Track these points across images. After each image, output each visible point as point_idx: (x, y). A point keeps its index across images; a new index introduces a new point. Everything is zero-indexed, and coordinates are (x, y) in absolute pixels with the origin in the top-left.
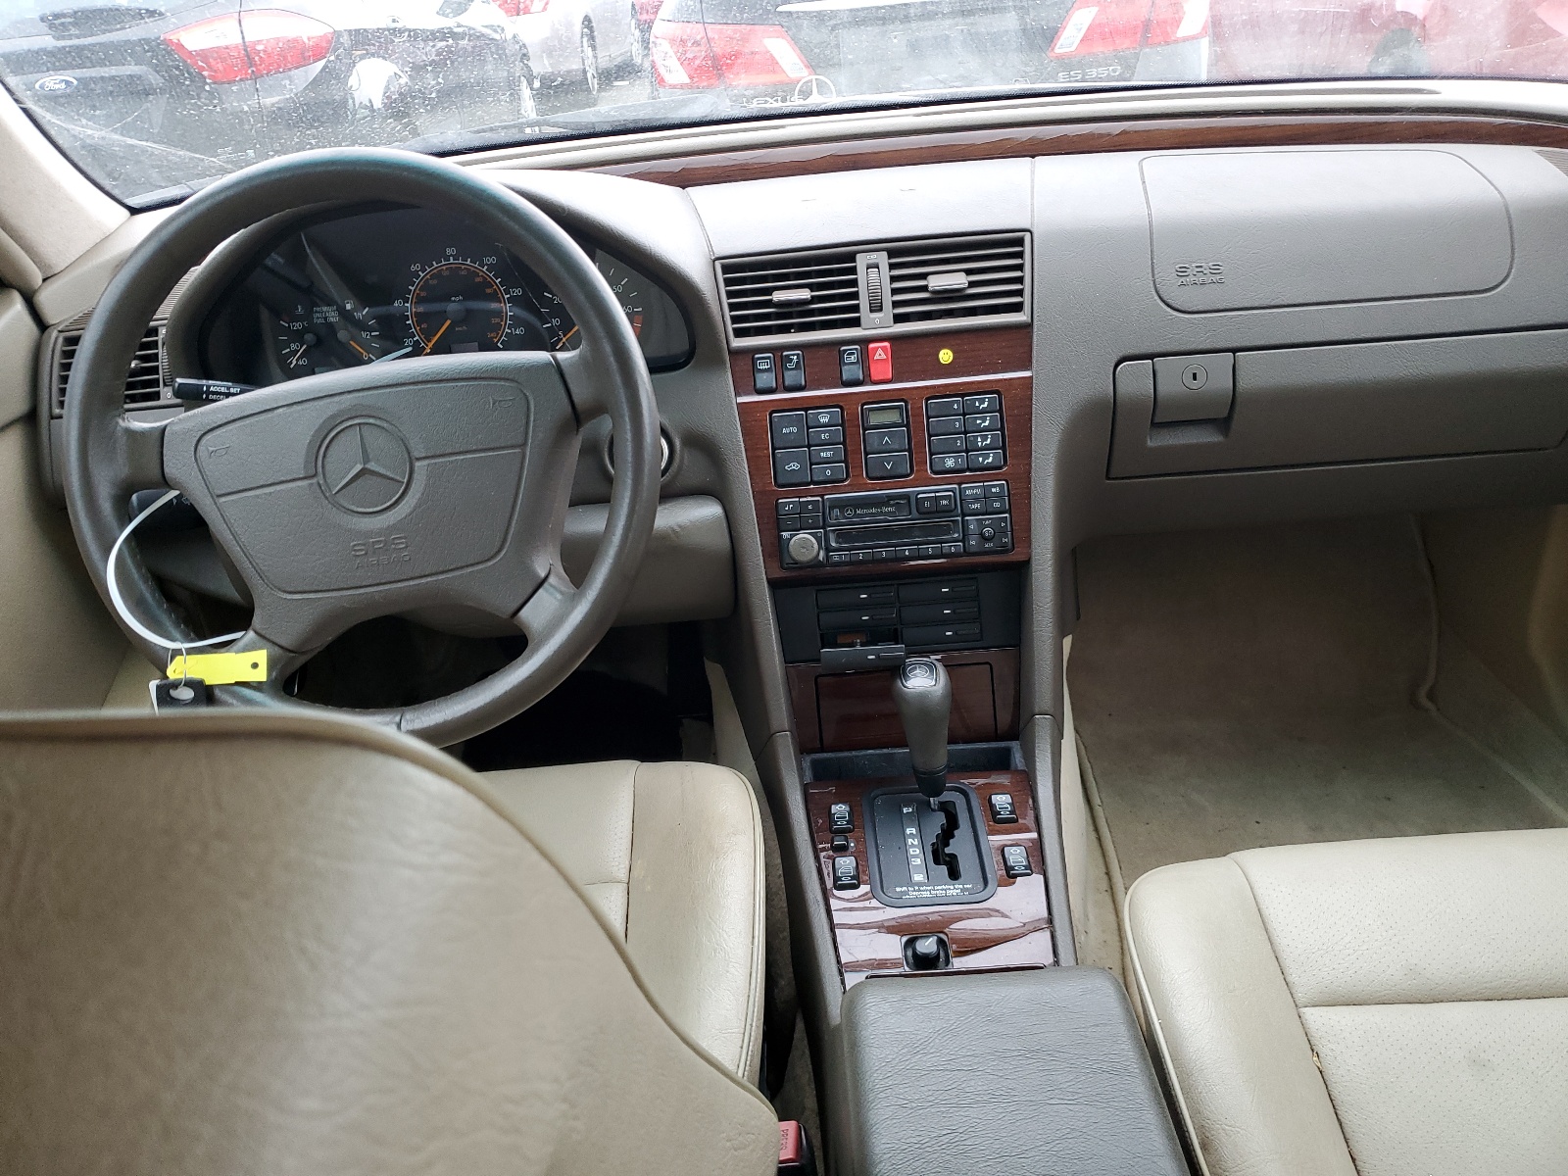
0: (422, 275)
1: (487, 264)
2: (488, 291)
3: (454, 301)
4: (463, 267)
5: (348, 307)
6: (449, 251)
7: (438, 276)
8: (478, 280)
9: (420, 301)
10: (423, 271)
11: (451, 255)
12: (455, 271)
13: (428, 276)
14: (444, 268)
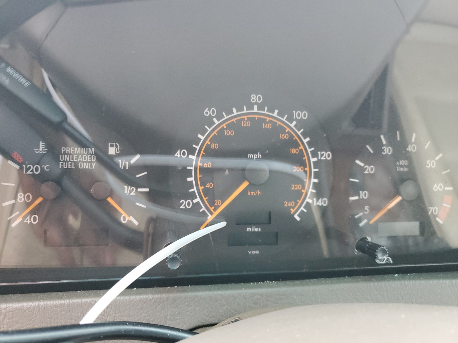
0: (217, 122)
1: (296, 119)
2: (293, 151)
3: (252, 158)
4: (268, 119)
5: (112, 151)
6: (254, 98)
7: (235, 126)
8: (283, 137)
9: (209, 153)
10: (219, 117)
11: (256, 103)
12: (257, 123)
13: (224, 125)
14: (245, 117)
